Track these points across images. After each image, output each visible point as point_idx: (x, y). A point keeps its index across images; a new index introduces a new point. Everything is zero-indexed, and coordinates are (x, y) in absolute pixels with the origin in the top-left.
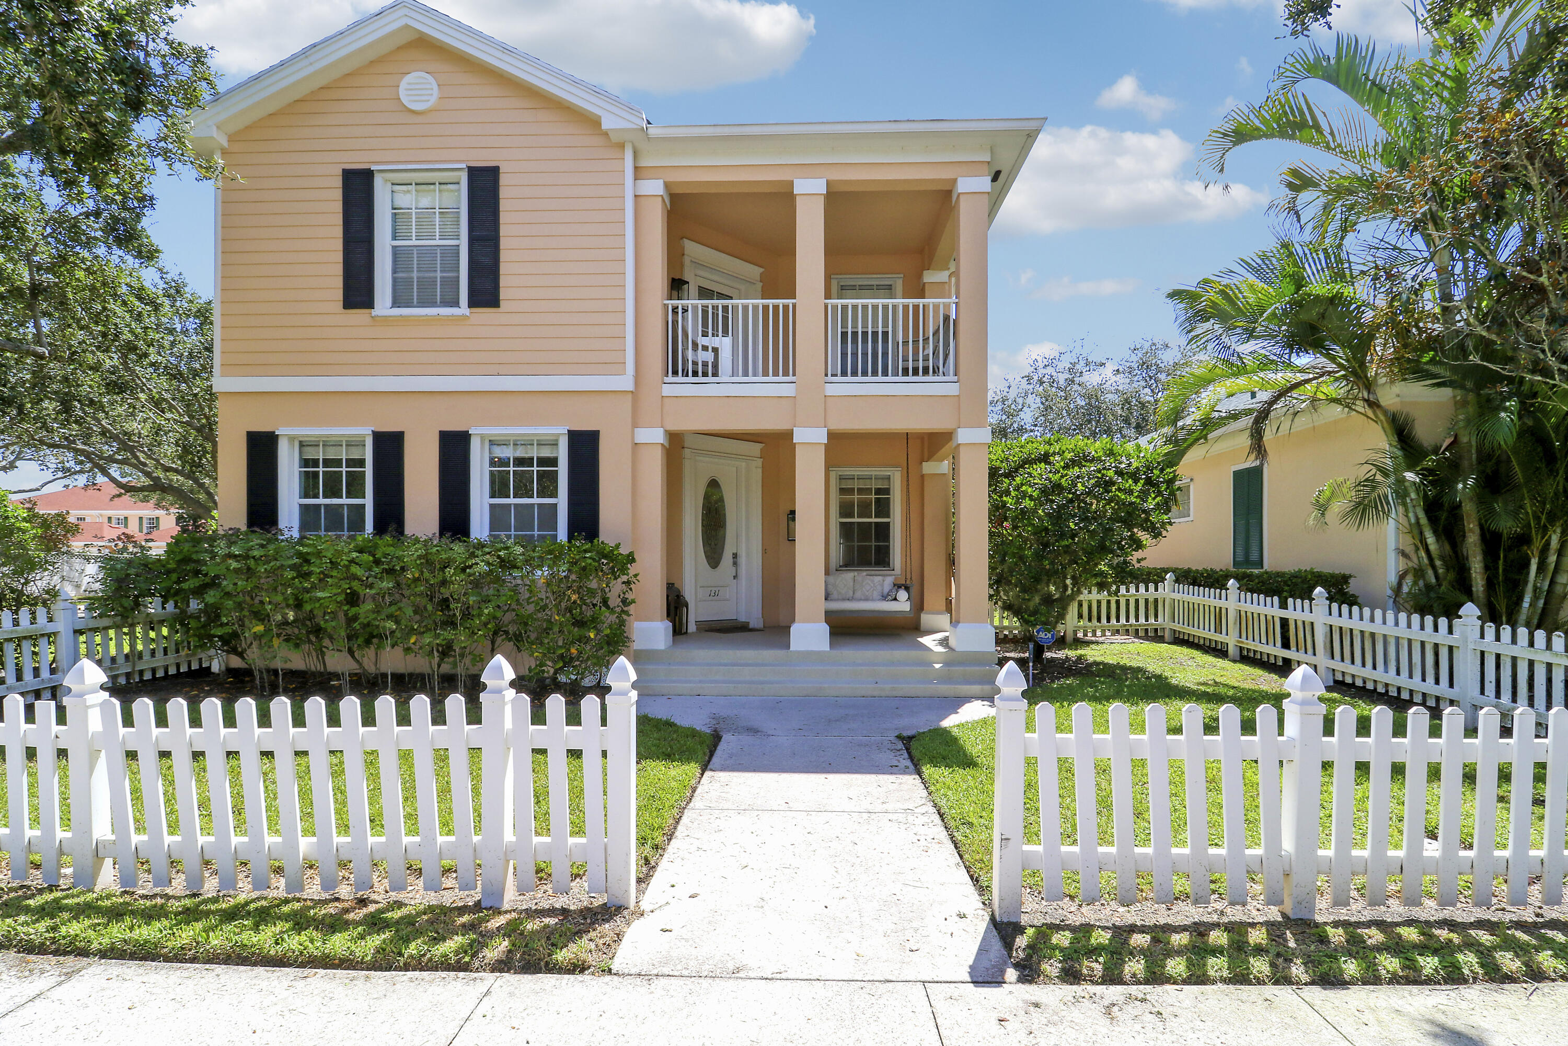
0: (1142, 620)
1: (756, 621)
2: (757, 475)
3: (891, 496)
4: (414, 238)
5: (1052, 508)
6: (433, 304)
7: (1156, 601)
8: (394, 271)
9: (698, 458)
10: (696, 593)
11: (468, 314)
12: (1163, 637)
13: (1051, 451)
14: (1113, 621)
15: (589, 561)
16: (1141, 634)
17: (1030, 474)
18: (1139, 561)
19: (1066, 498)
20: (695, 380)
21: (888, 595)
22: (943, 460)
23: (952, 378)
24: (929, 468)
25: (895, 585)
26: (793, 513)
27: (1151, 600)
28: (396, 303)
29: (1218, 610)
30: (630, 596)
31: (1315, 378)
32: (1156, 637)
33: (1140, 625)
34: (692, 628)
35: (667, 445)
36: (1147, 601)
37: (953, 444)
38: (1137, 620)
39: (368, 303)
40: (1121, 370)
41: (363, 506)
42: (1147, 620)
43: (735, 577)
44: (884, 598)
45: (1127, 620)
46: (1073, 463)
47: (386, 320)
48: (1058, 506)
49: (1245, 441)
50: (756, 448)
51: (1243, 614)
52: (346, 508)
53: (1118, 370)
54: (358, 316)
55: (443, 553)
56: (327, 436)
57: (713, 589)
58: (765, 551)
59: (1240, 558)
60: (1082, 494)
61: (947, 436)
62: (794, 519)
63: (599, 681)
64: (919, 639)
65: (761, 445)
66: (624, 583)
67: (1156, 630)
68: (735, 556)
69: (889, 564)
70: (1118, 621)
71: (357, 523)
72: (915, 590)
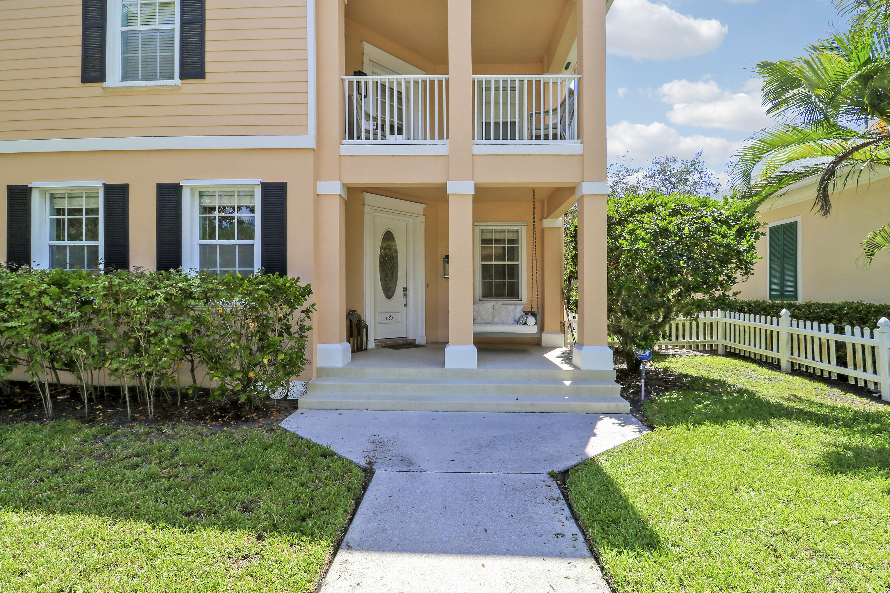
0: (701, 338)
1: (421, 339)
2: (421, 227)
3: (519, 245)
4: (139, 24)
5: (664, 249)
6: (155, 78)
7: (711, 324)
8: (124, 52)
9: (375, 214)
10: (375, 317)
11: (180, 85)
12: (717, 350)
13: (654, 204)
14: (681, 339)
15: (261, 292)
16: (701, 348)
17: (640, 222)
18: (735, 294)
19: (674, 240)
20: (367, 142)
21: (519, 320)
22: (558, 217)
23: (576, 140)
24: (547, 223)
25: (523, 312)
26: (447, 257)
27: (708, 323)
28: (125, 77)
29: (769, 332)
30: (307, 323)
31: (874, 142)
32: (712, 351)
33: (700, 342)
34: (371, 345)
35: (345, 197)
36: (705, 324)
37: (577, 196)
38: (698, 338)
39: (102, 78)
40: (648, 175)
41: (97, 247)
42: (705, 338)
43: (405, 305)
44: (517, 322)
45: (691, 339)
46: (674, 213)
47: (114, 91)
48: (668, 247)
49: (813, 193)
50: (420, 208)
51: (795, 337)
52: (86, 248)
53: (646, 176)
54: (94, 88)
55: (125, 285)
56: (72, 188)
57: (389, 315)
58: (427, 286)
59: (776, 290)
60: (687, 237)
61: (571, 190)
62: (448, 262)
63: (287, 395)
64: (545, 355)
65: (425, 206)
66: (303, 312)
67: (712, 345)
68: (405, 289)
69: (518, 297)
70: (684, 339)
71: (93, 261)
72: (539, 316)
